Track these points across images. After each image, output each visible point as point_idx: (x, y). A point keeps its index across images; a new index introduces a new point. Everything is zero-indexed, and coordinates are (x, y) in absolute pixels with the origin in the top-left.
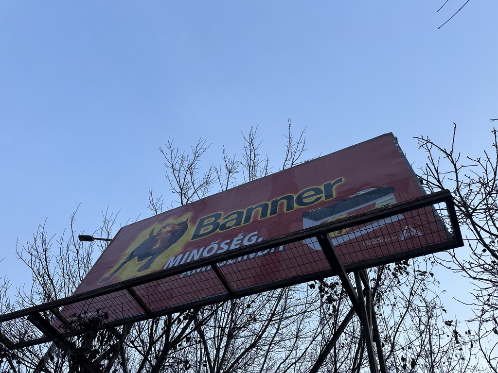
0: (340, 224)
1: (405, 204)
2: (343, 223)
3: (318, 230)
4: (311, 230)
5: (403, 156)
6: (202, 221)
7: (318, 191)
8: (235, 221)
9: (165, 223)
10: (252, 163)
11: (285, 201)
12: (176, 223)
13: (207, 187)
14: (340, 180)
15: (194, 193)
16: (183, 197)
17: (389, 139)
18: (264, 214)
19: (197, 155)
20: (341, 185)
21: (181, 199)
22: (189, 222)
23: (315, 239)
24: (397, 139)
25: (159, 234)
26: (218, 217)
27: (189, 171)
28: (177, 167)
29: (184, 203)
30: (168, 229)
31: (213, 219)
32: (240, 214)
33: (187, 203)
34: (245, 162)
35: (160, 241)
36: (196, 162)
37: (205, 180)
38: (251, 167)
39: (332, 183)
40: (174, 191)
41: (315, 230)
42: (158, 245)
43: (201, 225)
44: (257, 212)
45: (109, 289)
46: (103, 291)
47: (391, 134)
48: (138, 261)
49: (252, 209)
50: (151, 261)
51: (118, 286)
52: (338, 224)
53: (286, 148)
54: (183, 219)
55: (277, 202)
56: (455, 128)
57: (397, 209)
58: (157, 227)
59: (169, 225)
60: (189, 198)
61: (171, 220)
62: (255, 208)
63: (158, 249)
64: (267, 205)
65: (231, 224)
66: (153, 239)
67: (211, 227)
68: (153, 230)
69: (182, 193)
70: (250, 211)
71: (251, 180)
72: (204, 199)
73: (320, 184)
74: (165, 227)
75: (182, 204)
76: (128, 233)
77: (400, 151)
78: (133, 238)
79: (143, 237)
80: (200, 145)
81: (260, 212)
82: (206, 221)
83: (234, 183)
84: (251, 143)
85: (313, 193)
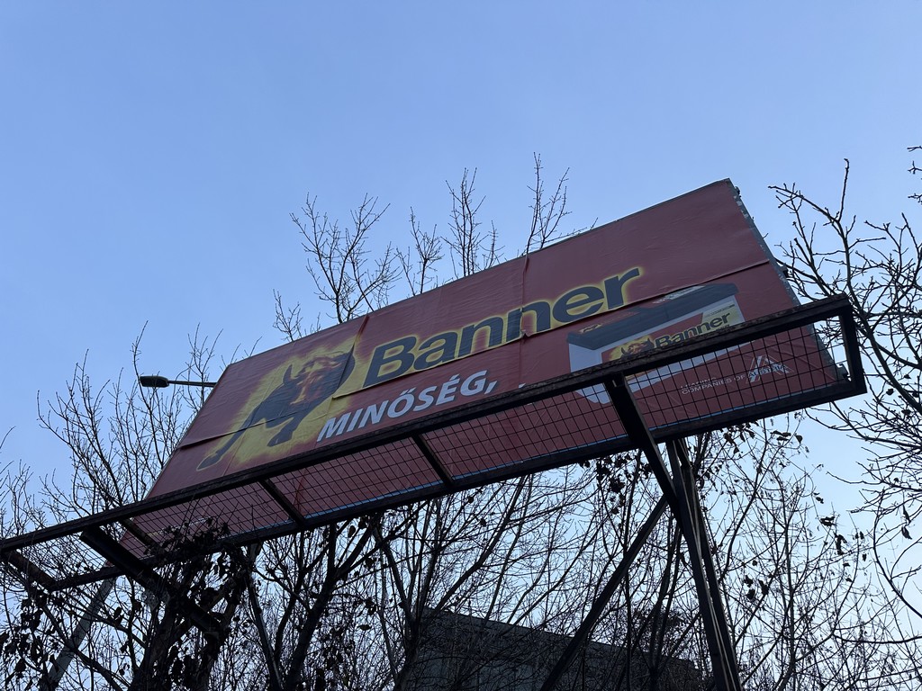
0: (648, 360)
1: (766, 322)
2: (653, 359)
3: (608, 371)
4: (593, 372)
5: (749, 223)
6: (380, 352)
7: (595, 294)
8: (442, 351)
9: (310, 357)
10: (467, 240)
11: (534, 313)
12: (331, 356)
13: (385, 287)
14: (636, 273)
15: (360, 300)
16: (341, 307)
17: (723, 193)
18: (496, 338)
19: (362, 227)
20: (637, 281)
21: (338, 311)
22: (356, 354)
23: (600, 387)
24: (739, 192)
25: (301, 376)
26: (409, 344)
27: (349, 258)
28: (326, 251)
29: (344, 318)
30: (317, 367)
31: (401, 348)
32: (451, 339)
33: (348, 318)
34: (454, 240)
35: (304, 389)
36: (361, 241)
37: (379, 274)
38: (467, 249)
39: (620, 277)
40: (323, 296)
41: (603, 371)
42: (301, 398)
43: (378, 361)
44: (482, 335)
45: (228, 483)
46: (216, 486)
47: (728, 182)
48: (268, 426)
49: (472, 330)
50: (293, 427)
51: (244, 478)
52: (644, 361)
53: (532, 212)
54: (345, 348)
55: (518, 315)
56: (847, 169)
57: (753, 330)
58: (296, 364)
59: (318, 359)
60: (351, 309)
61: (321, 351)
62: (478, 327)
63: (301, 404)
64: (501, 320)
65: (434, 357)
66: (290, 387)
67: (398, 363)
68: (290, 369)
69: (338, 300)
70: (468, 334)
71: (467, 274)
72: (380, 310)
73: (597, 280)
74: (311, 364)
75: (340, 320)
76: (242, 375)
77: (746, 216)
78: (252, 385)
79: (271, 383)
80: (368, 208)
81: (489, 335)
82: (387, 351)
83: (434, 280)
84: (465, 202)
85: (585, 297)
